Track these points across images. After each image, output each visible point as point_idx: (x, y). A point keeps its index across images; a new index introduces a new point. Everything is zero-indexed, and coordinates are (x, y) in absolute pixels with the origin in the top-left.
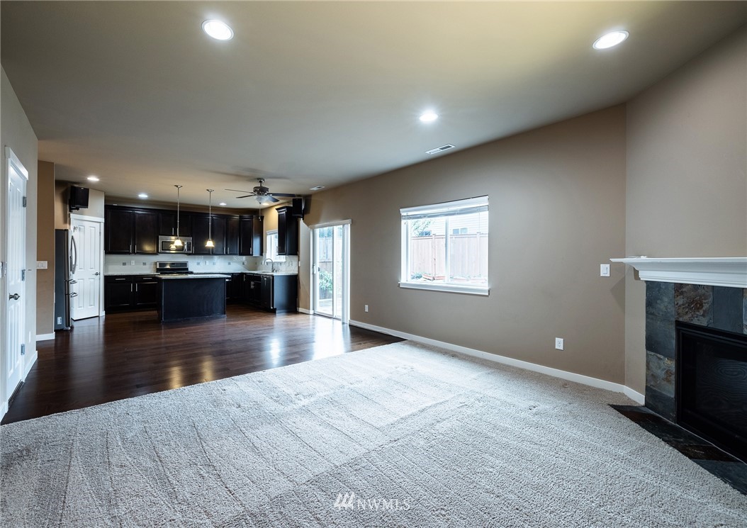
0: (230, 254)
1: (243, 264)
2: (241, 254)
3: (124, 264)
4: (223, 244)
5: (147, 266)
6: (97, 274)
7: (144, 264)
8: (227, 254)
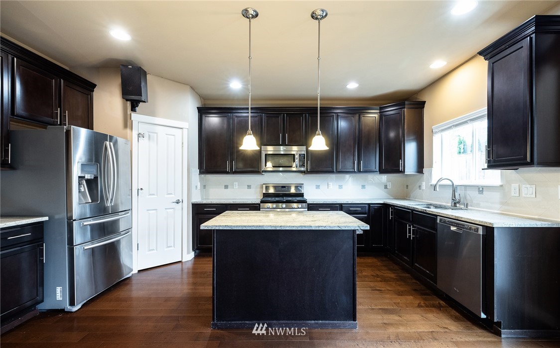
0: (365, 172)
1: (386, 187)
2: (382, 171)
3: (226, 187)
4: (354, 156)
5: (252, 190)
6: (178, 202)
7: (249, 187)
8: (359, 171)
